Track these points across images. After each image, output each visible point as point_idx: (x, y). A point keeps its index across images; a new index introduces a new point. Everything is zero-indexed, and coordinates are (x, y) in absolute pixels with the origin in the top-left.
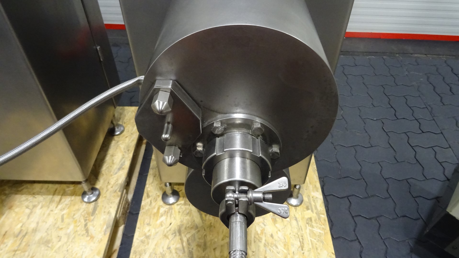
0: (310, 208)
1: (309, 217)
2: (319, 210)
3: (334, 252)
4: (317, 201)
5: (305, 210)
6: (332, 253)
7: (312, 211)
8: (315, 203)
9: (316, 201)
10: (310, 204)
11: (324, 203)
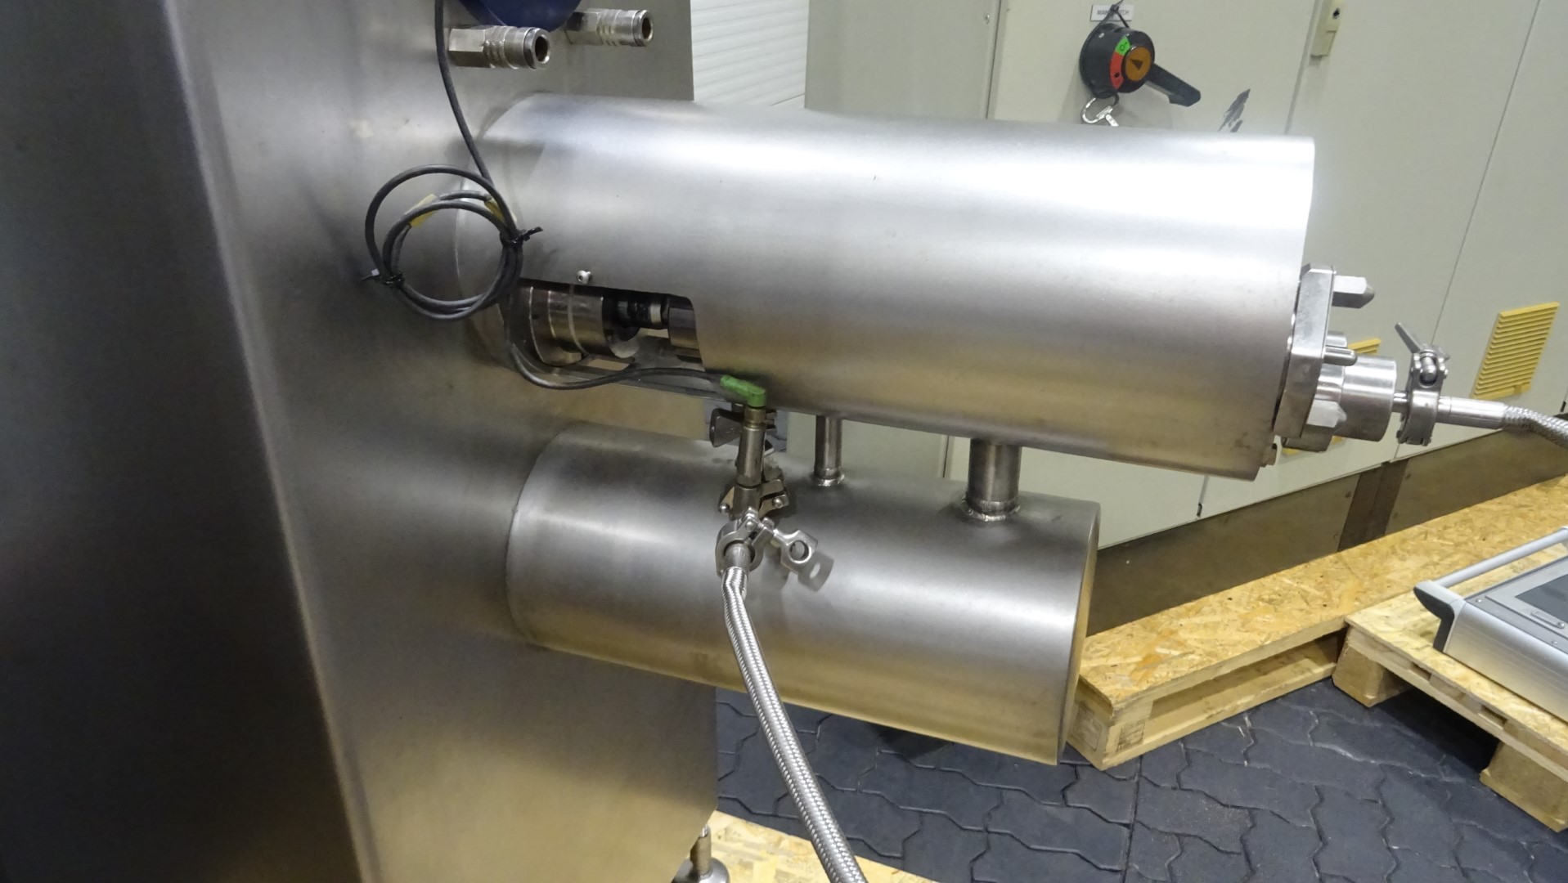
0: (747, 860)
1: (774, 873)
2: (764, 842)
3: (892, 870)
4: (735, 833)
5: (747, 872)
6: (894, 873)
7: (760, 859)
8: (740, 841)
9: (735, 836)
10: (735, 852)
11: (750, 823)
